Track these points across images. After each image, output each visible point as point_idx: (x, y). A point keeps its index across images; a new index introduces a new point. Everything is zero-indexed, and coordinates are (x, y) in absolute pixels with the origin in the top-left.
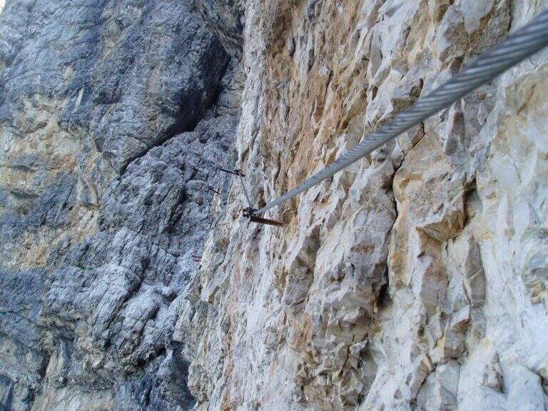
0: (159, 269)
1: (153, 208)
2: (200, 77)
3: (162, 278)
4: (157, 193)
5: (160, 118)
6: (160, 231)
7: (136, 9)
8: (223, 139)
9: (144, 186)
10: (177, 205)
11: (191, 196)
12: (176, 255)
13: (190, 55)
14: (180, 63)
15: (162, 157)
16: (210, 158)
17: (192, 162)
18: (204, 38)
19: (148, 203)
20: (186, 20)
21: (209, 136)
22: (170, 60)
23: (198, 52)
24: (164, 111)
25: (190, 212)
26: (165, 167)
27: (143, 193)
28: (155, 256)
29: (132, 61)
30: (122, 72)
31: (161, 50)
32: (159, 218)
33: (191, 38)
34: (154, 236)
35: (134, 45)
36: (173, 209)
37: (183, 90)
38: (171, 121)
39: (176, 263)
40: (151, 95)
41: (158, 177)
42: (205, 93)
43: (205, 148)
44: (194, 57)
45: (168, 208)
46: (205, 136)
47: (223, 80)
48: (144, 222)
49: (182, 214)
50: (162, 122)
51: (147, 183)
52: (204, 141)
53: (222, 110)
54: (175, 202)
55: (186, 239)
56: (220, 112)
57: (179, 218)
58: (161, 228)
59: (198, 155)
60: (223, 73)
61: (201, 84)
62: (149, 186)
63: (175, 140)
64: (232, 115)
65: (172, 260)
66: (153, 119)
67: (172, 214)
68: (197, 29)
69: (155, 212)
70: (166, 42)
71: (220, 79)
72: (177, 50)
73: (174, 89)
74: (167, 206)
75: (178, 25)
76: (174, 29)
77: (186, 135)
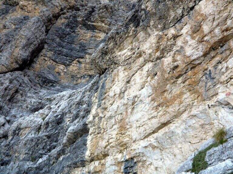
0: (4, 111)
1: (7, 91)
2: (30, 56)
3: (4, 114)
4: (9, 87)
5: (14, 64)
6: (7, 99)
7: (12, 25)
8: (30, 77)
9: (6, 84)
10: (14, 93)
11: (19, 92)
12: (10, 109)
13: (29, 48)
14: (26, 50)
15: (13, 76)
16: (26, 82)
17: (21, 81)
18: (35, 45)
19: (6, 89)
20: (32, 38)
21: (27, 75)
22: (23, 48)
23: (32, 48)
24: (17, 62)
25: (18, 96)
26: (13, 80)
27: (5, 86)
28: (4, 107)
29: (9, 42)
30: (4, 44)
31: (21, 43)
32: (8, 95)
33: (31, 43)
34: (5, 100)
35: (10, 36)
36: (13, 94)
37: (25, 58)
38: (18, 66)
39: (10, 111)
40: (14, 55)
41: (11, 82)
42: (29, 61)
43: (25, 78)
44: (30, 50)
45: (11, 93)
46: (25, 74)
47: (34, 59)
48: (3, 95)
49: (14, 96)
50: (14, 65)
51: (7, 83)
52: (24, 76)
53: (31, 68)
54: (14, 92)
55: (14, 104)
56: (30, 69)
57: (13, 97)
58: (8, 99)
59: (23, 80)
60: (35, 57)
61: (29, 58)
62: (8, 84)
63: (17, 72)
64: (34, 71)
65: (9, 110)
66: (12, 63)
67: (12, 95)
68: (34, 42)
69: (7, 93)
70: (24, 41)
71: (33, 59)
72: (26, 45)
73: (22, 57)
74: (11, 92)
75: (29, 38)
76: (28, 39)
77: (20, 72)
